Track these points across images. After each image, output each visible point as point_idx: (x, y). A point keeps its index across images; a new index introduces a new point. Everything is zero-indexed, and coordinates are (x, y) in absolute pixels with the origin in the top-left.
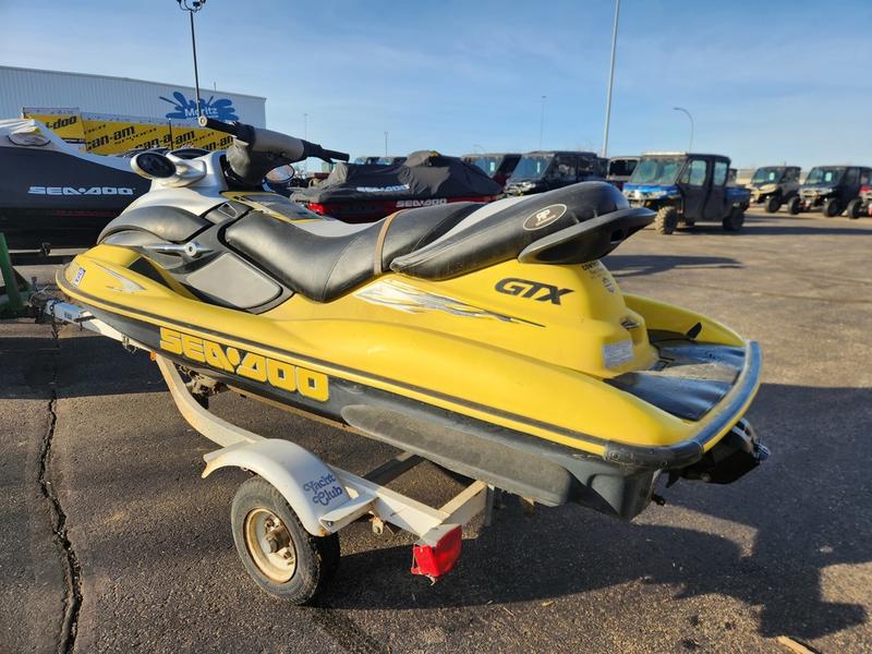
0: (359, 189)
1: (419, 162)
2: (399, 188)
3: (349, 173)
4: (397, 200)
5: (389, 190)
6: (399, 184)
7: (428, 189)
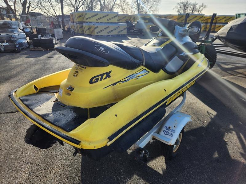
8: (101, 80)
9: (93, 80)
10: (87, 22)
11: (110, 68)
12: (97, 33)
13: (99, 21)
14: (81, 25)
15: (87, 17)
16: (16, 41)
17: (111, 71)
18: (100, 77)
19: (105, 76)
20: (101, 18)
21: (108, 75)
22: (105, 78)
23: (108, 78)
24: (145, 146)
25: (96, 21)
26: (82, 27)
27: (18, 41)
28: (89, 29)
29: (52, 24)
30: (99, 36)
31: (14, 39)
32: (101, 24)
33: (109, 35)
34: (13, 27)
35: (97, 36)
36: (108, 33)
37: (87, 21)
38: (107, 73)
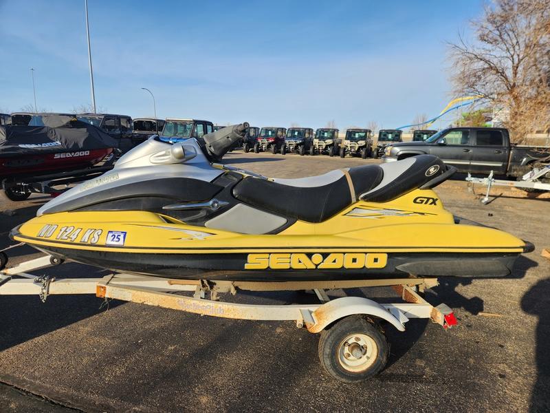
0: (21, 146)
1: (62, 124)
2: (53, 144)
3: (8, 134)
4: (55, 153)
5: (45, 146)
6: (52, 141)
7: (76, 145)
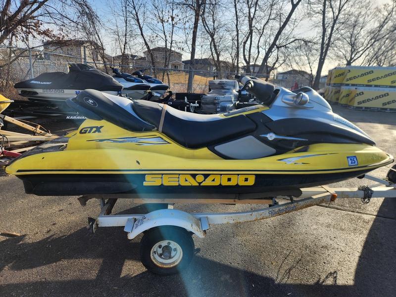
8: (89, 132)
9: (83, 131)
10: (348, 85)
11: (103, 123)
12: (359, 103)
13: (372, 83)
14: (338, 89)
15: (349, 76)
16: (218, 103)
17: (102, 127)
18: (89, 129)
19: (94, 129)
20: (378, 78)
21: (98, 129)
22: (94, 132)
23: (97, 132)
24: (113, 227)
25: (366, 83)
26: (338, 92)
27: (220, 104)
28: (348, 95)
29: (295, 86)
30: (362, 108)
31: (217, 101)
32: (375, 88)
33: (386, 109)
34: (227, 87)
35: (357, 107)
36: (384, 104)
37: (348, 82)
38: (97, 127)
